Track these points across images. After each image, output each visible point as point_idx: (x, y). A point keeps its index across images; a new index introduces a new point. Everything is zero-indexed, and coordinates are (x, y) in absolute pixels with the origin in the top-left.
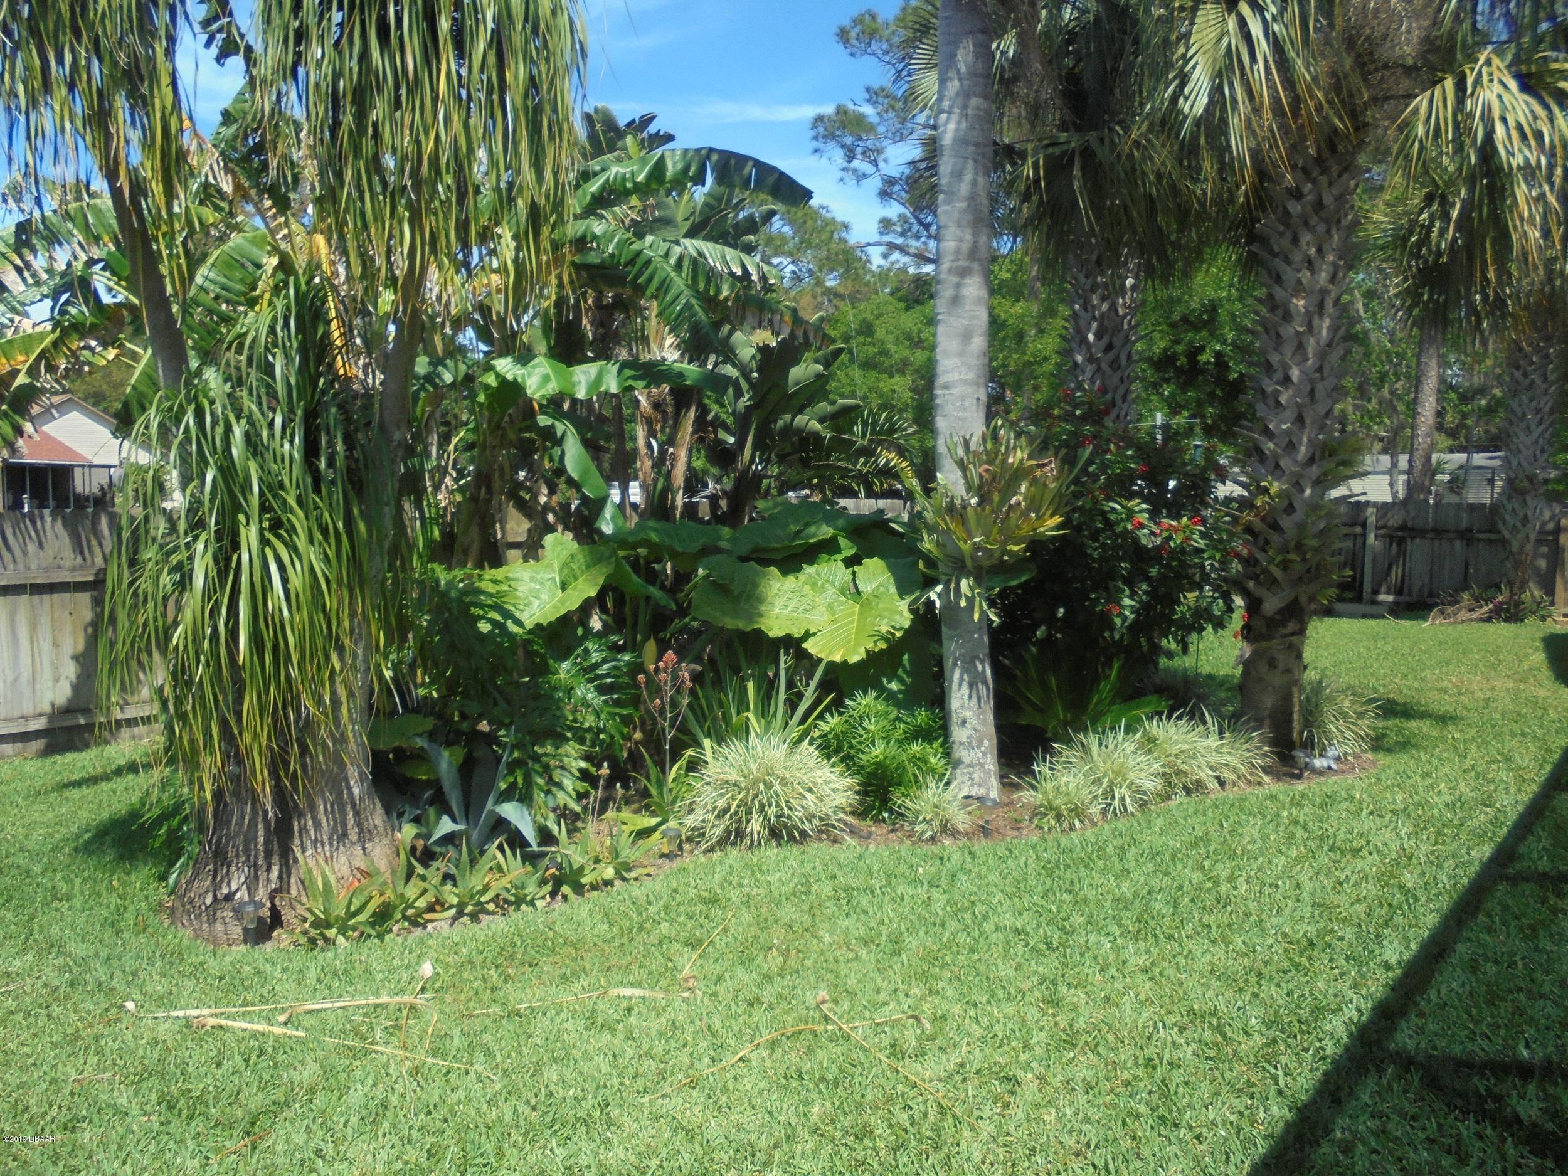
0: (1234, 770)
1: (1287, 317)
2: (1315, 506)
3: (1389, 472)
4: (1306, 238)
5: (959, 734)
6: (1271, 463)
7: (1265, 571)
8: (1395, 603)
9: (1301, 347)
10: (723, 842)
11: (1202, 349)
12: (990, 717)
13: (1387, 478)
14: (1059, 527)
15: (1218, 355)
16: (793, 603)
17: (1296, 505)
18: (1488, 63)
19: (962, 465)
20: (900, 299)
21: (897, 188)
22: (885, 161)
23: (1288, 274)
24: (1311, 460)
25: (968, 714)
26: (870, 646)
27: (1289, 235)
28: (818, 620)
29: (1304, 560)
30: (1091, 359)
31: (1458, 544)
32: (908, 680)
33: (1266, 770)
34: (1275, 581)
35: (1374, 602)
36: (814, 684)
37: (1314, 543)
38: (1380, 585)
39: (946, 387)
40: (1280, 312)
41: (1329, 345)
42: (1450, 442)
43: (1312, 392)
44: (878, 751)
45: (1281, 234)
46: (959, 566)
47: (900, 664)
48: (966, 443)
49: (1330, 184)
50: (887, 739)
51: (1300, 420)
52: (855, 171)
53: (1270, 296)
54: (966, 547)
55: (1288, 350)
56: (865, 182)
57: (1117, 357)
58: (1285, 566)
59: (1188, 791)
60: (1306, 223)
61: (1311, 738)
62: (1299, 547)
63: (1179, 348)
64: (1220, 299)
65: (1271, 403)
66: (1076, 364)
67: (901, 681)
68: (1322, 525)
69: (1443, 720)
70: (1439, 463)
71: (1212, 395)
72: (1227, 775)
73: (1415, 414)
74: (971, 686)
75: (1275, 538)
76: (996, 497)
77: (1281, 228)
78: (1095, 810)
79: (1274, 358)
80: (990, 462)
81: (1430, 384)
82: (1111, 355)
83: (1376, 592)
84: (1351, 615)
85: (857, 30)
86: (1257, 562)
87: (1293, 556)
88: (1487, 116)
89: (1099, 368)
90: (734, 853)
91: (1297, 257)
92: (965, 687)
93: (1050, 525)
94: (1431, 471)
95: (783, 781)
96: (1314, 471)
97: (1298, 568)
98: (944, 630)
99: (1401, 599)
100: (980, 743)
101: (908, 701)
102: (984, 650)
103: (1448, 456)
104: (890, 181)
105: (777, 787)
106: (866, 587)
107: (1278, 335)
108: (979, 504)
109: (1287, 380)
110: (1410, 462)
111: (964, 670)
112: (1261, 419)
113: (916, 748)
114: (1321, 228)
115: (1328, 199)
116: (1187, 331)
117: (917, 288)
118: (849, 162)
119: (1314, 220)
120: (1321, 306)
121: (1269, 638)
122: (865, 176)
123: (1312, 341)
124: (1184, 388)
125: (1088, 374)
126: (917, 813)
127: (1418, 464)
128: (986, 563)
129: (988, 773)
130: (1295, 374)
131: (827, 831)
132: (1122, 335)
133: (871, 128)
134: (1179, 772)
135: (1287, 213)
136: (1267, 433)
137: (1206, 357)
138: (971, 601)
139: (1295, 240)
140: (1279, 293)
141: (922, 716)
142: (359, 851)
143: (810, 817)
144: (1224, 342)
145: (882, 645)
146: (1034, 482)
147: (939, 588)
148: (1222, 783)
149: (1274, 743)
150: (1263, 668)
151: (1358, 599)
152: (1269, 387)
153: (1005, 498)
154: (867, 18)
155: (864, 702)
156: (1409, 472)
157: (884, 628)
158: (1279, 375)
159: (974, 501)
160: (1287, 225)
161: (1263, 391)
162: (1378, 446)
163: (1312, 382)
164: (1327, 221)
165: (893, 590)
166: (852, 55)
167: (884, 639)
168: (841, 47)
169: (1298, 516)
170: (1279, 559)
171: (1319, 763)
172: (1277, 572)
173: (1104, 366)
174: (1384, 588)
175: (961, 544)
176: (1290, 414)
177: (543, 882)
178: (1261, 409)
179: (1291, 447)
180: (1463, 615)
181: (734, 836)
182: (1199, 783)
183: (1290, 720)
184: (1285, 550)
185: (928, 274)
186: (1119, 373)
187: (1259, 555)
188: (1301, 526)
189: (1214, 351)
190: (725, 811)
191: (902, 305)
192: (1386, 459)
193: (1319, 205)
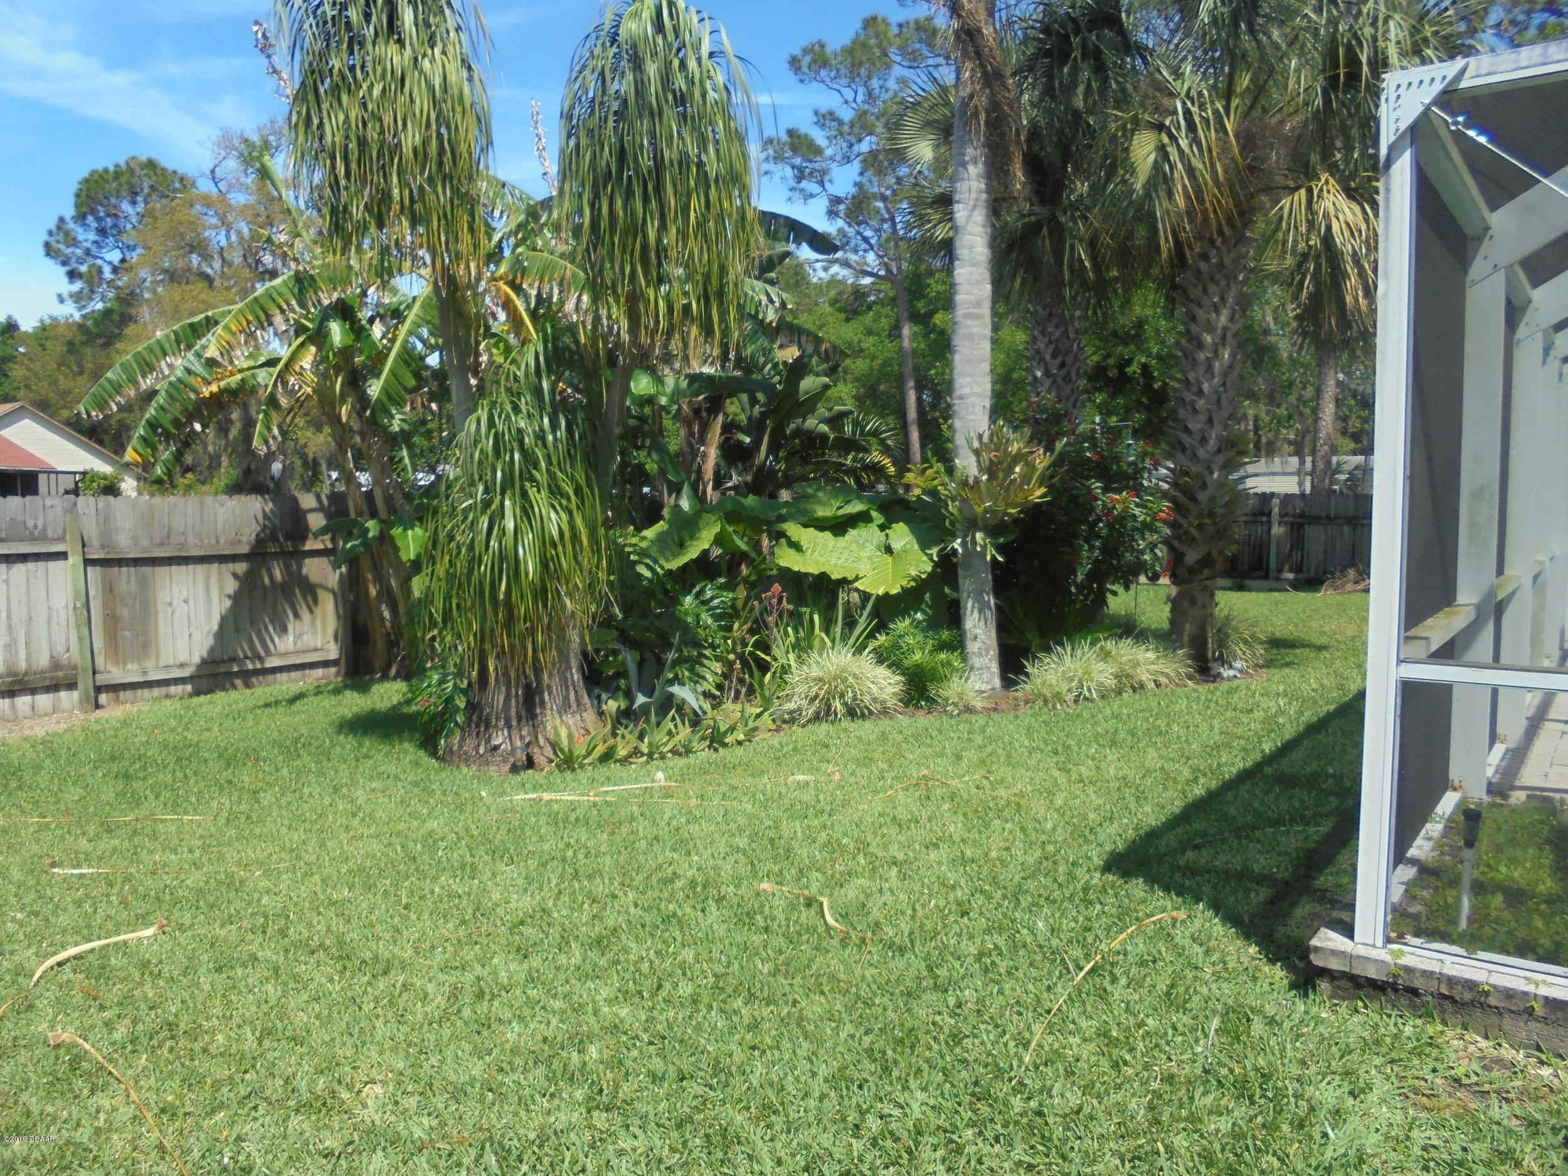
0: (1167, 676)
1: (1201, 346)
2: (1221, 484)
3: (1298, 473)
4: (1212, 288)
5: (972, 647)
6: (1189, 452)
7: (1187, 532)
8: (1296, 579)
9: (1210, 368)
10: (816, 718)
11: (1129, 362)
12: (994, 634)
13: (1296, 479)
14: (1043, 496)
15: (1145, 367)
16: (845, 556)
17: (1209, 483)
18: (1327, 182)
19: (977, 453)
20: (840, 310)
21: (842, 207)
22: (830, 181)
23: (1201, 314)
24: (1219, 451)
25: (978, 631)
26: (904, 583)
27: (1200, 286)
28: (864, 567)
29: (1215, 524)
30: (1047, 374)
31: (1346, 529)
32: (930, 612)
33: (1190, 677)
34: (1194, 539)
35: (1278, 579)
36: (866, 613)
37: (1220, 511)
38: (1283, 564)
39: (961, 398)
40: (1195, 343)
41: (1230, 367)
42: (1353, 445)
43: (1219, 400)
44: (917, 656)
45: (1195, 286)
46: (973, 524)
47: (922, 600)
48: (980, 437)
49: (1229, 251)
50: (922, 649)
51: (1210, 421)
52: (802, 190)
53: (1188, 330)
54: (979, 510)
55: (1201, 370)
56: (811, 201)
57: (1069, 374)
58: (1201, 527)
59: (1134, 690)
60: (1213, 279)
61: (1221, 654)
62: (1211, 514)
63: (1111, 361)
64: (1147, 317)
65: (1189, 407)
66: (1036, 378)
67: (924, 612)
68: (1227, 498)
69: (1320, 648)
70: (1339, 464)
71: (1139, 402)
72: (1163, 680)
73: (1317, 419)
74: (981, 611)
75: (1194, 509)
76: (1001, 475)
77: (1194, 281)
78: (1070, 697)
79: (1191, 376)
80: (997, 450)
81: (1330, 390)
82: (1063, 372)
83: (1280, 570)
84: (1260, 590)
85: (808, 59)
86: (1180, 526)
87: (1207, 521)
88: (1326, 215)
89: (1054, 382)
90: (824, 727)
91: (1205, 302)
92: (976, 614)
93: (1038, 494)
94: (1332, 471)
95: (855, 676)
96: (1221, 459)
97: (1210, 529)
98: (960, 572)
99: (1301, 576)
100: (987, 653)
101: (933, 624)
102: (989, 587)
103: (1346, 458)
104: (836, 201)
105: (851, 679)
106: (896, 546)
107: (1194, 360)
108: (988, 480)
109: (1200, 392)
110: (1313, 462)
111: (976, 600)
112: (1183, 420)
113: (943, 656)
114: (1223, 282)
115: (1227, 261)
116: (1116, 345)
117: (855, 300)
118: (799, 182)
119: (1218, 276)
120: (1224, 338)
121: (1190, 582)
122: (812, 196)
123: (1217, 364)
124: (1113, 396)
125: (1046, 386)
126: (947, 699)
127: (1321, 465)
128: (992, 522)
129: (992, 674)
130: (1206, 387)
131: (885, 712)
132: (1072, 355)
133: (819, 151)
134: (1127, 676)
135: (1199, 271)
136: (1187, 430)
137: (1134, 369)
138: (984, 547)
139: (1205, 291)
140: (1194, 329)
141: (945, 634)
142: (578, 717)
143: (875, 700)
144: (1149, 355)
145: (913, 584)
146: (1027, 464)
147: (959, 541)
148: (1158, 685)
149: (1194, 658)
150: (1186, 604)
151: (1266, 577)
152: (1188, 397)
153: (1007, 475)
154: (817, 47)
155: (902, 625)
156: (1312, 473)
157: (914, 573)
158: (1195, 389)
159: (985, 478)
160: (1199, 279)
161: (1183, 400)
162: (1287, 448)
163: (1218, 394)
164: (1226, 277)
165: (916, 547)
166: (802, 81)
167: (914, 579)
168: (792, 74)
169: (1210, 491)
170: (1196, 522)
171: (1226, 673)
172: (1195, 532)
173: (1059, 379)
174: (1286, 567)
175: (976, 508)
176: (1202, 418)
177: (703, 739)
178: (1182, 413)
179: (1204, 440)
180: (1350, 586)
181: (824, 714)
182: (1142, 686)
183: (1206, 643)
184: (1200, 516)
185: (866, 286)
186: (1070, 386)
187: (1182, 521)
188: (1212, 499)
189: (1139, 362)
190: (816, 696)
191: (843, 316)
192: (1295, 460)
193: (1221, 266)
